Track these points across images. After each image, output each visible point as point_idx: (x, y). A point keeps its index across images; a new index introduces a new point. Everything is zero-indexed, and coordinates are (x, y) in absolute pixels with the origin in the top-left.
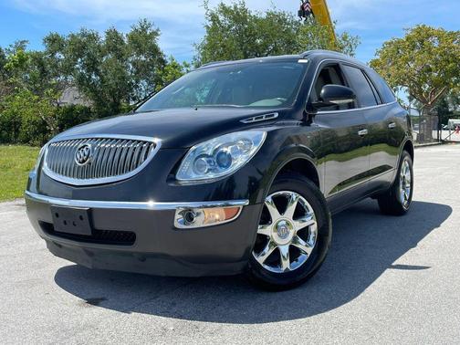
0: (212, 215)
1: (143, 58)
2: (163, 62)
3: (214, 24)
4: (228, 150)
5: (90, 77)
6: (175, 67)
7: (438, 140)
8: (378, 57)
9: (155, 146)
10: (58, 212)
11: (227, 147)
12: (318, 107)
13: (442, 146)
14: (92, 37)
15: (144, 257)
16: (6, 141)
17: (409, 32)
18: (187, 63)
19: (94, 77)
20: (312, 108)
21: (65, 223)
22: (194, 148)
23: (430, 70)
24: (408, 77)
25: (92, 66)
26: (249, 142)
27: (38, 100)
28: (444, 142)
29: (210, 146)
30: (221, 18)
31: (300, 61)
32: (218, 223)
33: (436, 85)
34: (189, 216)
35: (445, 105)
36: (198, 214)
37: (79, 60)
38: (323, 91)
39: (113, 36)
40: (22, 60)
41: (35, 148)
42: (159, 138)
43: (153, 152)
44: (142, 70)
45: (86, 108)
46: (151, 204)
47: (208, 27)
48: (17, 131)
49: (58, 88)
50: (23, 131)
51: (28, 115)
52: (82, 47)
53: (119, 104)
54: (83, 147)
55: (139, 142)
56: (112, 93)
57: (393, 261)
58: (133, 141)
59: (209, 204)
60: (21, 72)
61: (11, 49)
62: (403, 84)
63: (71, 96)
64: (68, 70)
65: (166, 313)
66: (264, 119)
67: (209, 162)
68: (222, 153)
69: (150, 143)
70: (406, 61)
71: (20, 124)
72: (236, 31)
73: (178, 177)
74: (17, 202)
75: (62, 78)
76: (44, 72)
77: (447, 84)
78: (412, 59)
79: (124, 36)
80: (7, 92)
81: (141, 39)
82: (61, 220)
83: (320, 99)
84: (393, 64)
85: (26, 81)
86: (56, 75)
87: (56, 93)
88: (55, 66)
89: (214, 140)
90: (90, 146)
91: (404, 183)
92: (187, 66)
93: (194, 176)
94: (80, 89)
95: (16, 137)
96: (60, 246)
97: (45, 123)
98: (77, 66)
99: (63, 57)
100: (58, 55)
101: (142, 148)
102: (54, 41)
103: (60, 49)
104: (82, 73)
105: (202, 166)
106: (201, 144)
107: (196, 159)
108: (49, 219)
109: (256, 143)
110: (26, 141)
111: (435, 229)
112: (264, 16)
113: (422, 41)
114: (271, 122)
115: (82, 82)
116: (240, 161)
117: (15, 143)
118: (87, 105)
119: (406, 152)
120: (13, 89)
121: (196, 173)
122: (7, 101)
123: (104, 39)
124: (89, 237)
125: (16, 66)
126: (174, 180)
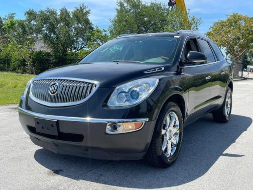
0: (127, 127)
1: (81, 26)
2: (91, 28)
3: (121, 8)
4: (137, 89)
5: (51, 35)
6: (98, 31)
7: (242, 77)
8: (211, 30)
9: (96, 86)
10: (39, 121)
11: (137, 87)
12: (185, 64)
13: (244, 81)
14: (53, 13)
15: (87, 149)
16: (2, 70)
17: (229, 17)
18: (105, 29)
19: (52, 35)
20: (182, 64)
21: (43, 128)
22: (118, 87)
23: (239, 39)
24: (227, 42)
25: (52, 29)
26: (149, 85)
27: (21, 47)
28: (245, 79)
29: (127, 86)
30: (125, 5)
31: (175, 37)
32: (131, 131)
33: (242, 47)
34: (114, 127)
35: (246, 57)
36: (119, 126)
37: (45, 26)
38: (188, 55)
39: (64, 13)
40: (13, 24)
41: (19, 74)
42: (98, 81)
43: (94, 89)
44: (80, 33)
45: (48, 53)
46: (88, 119)
47: (117, 10)
48: (9, 64)
49: (32, 41)
50: (12, 64)
51: (15, 56)
52: (47, 18)
53: (66, 51)
54: (54, 84)
55: (86, 83)
56: (63, 45)
57: (223, 152)
58: (83, 82)
59: (125, 120)
60: (11, 31)
61: (6, 18)
62: (224, 46)
63: (40, 45)
64: (39, 31)
65: (97, 181)
66: (157, 71)
67: (126, 96)
68: (134, 91)
69: (93, 84)
70: (226, 33)
71: (11, 60)
72: (133, 12)
73: (108, 104)
74: (9, 106)
75: (35, 35)
76: (24, 32)
77: (248, 47)
78: (229, 32)
79: (71, 12)
80: (3, 42)
81: (80, 15)
82: (40, 125)
83: (187, 59)
84: (219, 35)
85: (14, 36)
86: (31, 33)
87: (31, 44)
88: (31, 28)
89: (129, 83)
90: (57, 84)
91: (227, 105)
92: (105, 31)
93: (117, 104)
94: (45, 42)
95: (8, 67)
96: (38, 140)
97: (24, 61)
98: (44, 29)
99: (35, 23)
100: (33, 22)
101: (88, 87)
102: (31, 14)
103: (34, 19)
104: (46, 33)
105: (122, 98)
106: (122, 86)
107: (119, 93)
108: (33, 125)
109: (153, 85)
110: (14, 70)
111: (244, 132)
112: (149, 5)
113: (236, 22)
114: (160, 73)
115: (46, 38)
116: (144, 96)
117: (7, 71)
118: (49, 51)
119: (229, 88)
120: (7, 41)
121: (118, 102)
122: (3, 47)
123: (59, 14)
124: (56, 136)
125: (9, 27)
126: (106, 106)
